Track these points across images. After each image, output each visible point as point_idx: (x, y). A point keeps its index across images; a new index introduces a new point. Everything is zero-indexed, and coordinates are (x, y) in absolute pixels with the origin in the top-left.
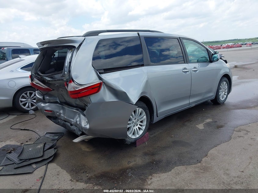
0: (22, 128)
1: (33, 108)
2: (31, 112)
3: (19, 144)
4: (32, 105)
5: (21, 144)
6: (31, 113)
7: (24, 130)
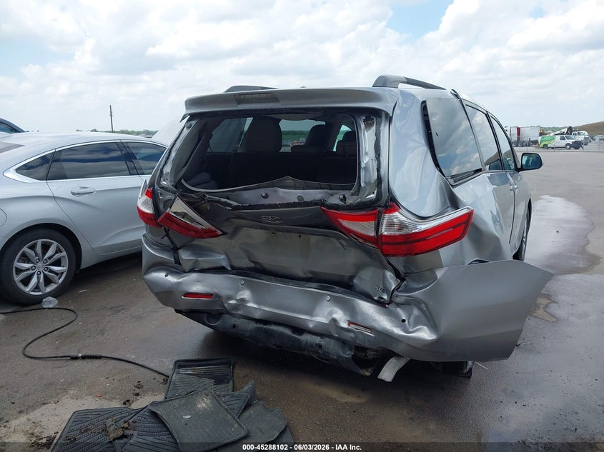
0: (74, 354)
1: (48, 289)
2: (50, 302)
3: (116, 404)
4: (48, 281)
5: (124, 404)
6: (51, 306)
7: (84, 358)
